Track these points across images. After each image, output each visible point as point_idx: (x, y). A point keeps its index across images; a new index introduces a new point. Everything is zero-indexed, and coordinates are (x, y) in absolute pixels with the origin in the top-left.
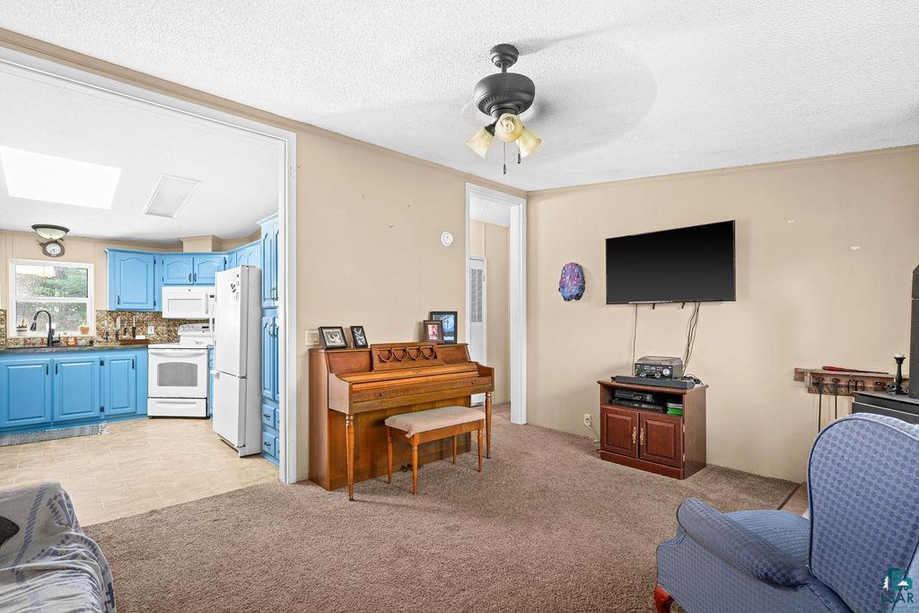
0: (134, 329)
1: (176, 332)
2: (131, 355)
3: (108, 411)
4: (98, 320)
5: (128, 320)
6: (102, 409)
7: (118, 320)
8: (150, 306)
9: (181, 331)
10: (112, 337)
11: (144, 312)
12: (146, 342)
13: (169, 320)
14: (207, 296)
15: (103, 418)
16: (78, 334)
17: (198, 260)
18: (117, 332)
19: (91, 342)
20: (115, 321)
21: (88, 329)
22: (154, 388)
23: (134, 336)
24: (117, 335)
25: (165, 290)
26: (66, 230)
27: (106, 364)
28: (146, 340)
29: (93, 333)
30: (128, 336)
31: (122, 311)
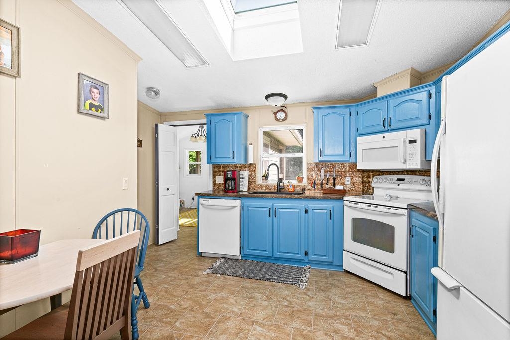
0: (334, 179)
1: (370, 183)
2: (329, 205)
3: (311, 257)
4: (309, 171)
5: (330, 171)
6: (306, 254)
7: (322, 171)
8: (346, 157)
9: (375, 182)
10: (318, 186)
11: (342, 164)
12: (343, 193)
13: (363, 171)
14: (405, 142)
15: (307, 261)
16: (295, 182)
17: (393, 102)
18: (322, 181)
19: (304, 190)
20: (320, 172)
21: (302, 178)
22: (348, 243)
23: (334, 186)
24: (322, 184)
25: (360, 140)
26: (285, 97)
27: (309, 211)
28: (344, 190)
29: (305, 182)
30: (330, 186)
31: (325, 162)
